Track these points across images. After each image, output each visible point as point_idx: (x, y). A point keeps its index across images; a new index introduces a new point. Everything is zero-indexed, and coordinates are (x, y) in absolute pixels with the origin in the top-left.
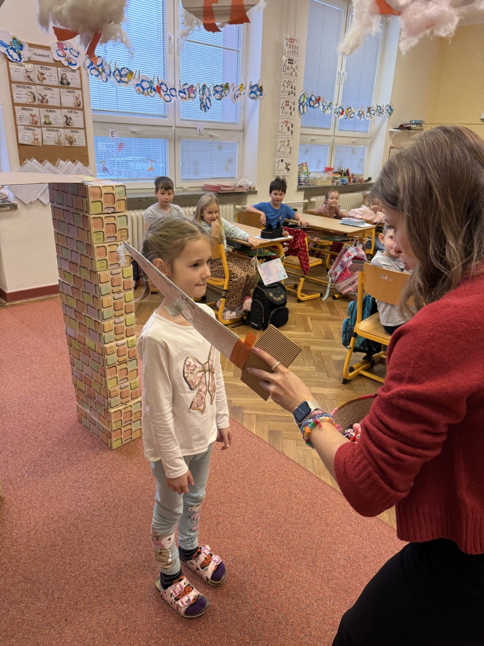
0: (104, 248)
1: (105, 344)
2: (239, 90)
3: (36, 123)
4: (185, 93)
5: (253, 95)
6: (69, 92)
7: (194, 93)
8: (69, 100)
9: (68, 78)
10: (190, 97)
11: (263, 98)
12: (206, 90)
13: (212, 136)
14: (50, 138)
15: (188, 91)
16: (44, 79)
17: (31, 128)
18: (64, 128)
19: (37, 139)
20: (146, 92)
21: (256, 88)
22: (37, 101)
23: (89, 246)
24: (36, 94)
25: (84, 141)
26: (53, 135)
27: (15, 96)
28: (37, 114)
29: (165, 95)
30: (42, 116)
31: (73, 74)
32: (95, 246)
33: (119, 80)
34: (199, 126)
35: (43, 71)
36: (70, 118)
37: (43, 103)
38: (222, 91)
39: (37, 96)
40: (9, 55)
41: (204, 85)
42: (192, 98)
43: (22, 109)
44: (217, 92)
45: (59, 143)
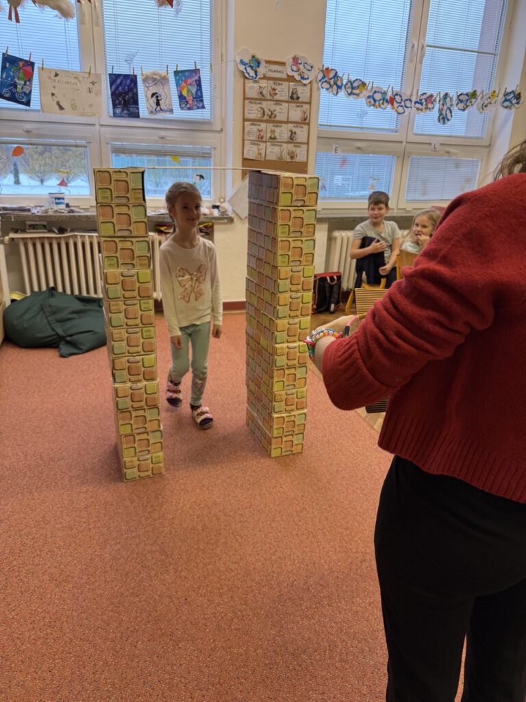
0: (287, 243)
1: (277, 343)
2: (490, 98)
3: (262, 138)
4: (422, 104)
5: (507, 103)
6: (298, 106)
7: (432, 103)
8: (296, 114)
9: (299, 93)
10: (427, 108)
11: (519, 107)
12: (448, 100)
13: (448, 152)
14: (273, 152)
15: (426, 101)
16: (276, 94)
17: (256, 143)
18: (288, 142)
19: (260, 154)
20: (377, 103)
21: (512, 95)
22: (266, 116)
23: (274, 239)
24: (266, 110)
25: (306, 156)
26: (276, 149)
27: (246, 112)
28: (264, 129)
29: (398, 107)
30: (269, 131)
31: (305, 88)
32: (280, 239)
33: (349, 92)
34: (434, 141)
35: (276, 87)
36: (295, 133)
37: (271, 118)
38: (467, 100)
39: (267, 112)
40: (247, 72)
41: (446, 95)
42: (430, 109)
43: (251, 124)
44: (461, 101)
45: (281, 158)
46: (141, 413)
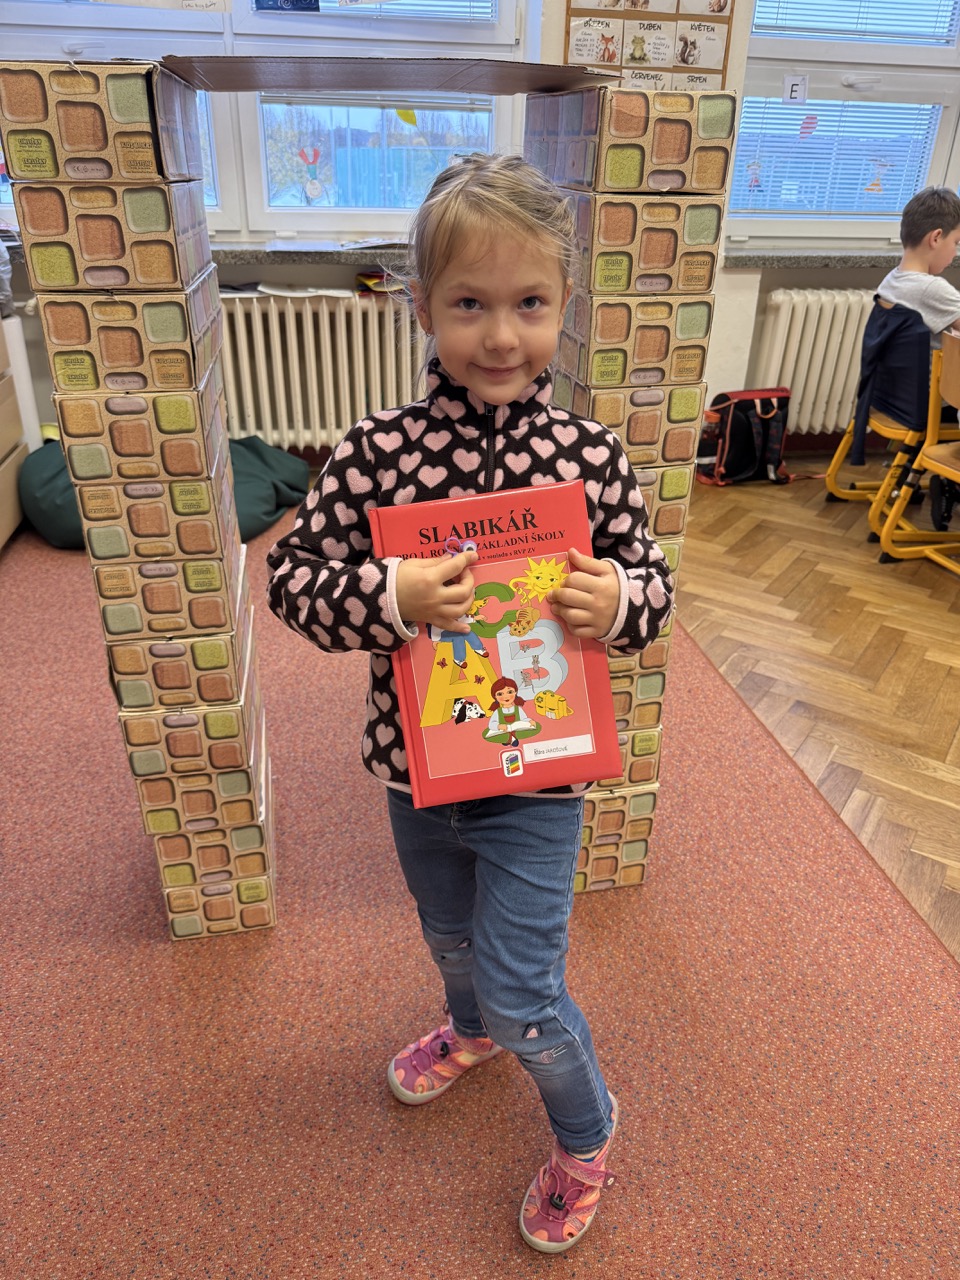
0: (624, 311)
3: (611, 57)
18: (675, 70)
22: (622, 2)
28: (618, 37)
30: (628, 39)
32: (597, 301)
36: (693, 43)
37: (636, 6)
43: (587, 24)
46: (200, 783)
